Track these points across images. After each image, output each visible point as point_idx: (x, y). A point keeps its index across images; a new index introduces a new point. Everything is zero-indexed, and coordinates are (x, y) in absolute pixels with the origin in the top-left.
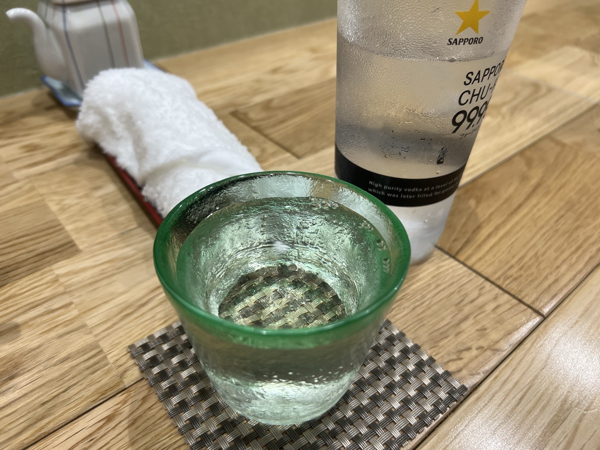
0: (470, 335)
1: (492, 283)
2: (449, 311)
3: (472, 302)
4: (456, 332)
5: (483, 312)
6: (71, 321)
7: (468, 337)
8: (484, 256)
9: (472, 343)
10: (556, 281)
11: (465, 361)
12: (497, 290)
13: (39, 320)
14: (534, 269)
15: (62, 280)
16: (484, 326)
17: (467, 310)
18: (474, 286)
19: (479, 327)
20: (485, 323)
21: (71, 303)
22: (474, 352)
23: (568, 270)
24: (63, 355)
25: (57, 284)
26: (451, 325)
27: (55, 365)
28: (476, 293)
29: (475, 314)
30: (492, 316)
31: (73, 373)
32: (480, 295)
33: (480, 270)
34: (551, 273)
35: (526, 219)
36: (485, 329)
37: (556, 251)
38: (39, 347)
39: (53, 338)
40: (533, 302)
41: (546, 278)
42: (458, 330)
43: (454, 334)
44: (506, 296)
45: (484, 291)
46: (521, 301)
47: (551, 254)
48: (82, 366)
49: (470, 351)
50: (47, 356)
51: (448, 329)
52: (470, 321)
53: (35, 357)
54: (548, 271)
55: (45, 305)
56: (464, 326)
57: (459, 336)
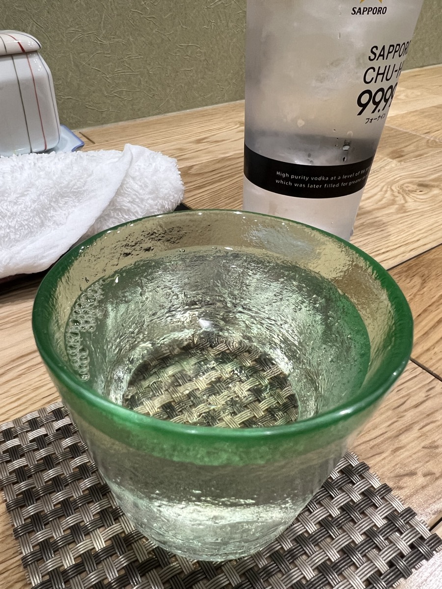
0: (415, 454)
2: (384, 416)
3: (417, 406)
4: (395, 447)
5: (432, 422)
7: (411, 456)
8: (434, 346)
9: (417, 465)
16: (434, 442)
17: (409, 416)
18: (420, 386)
19: (427, 443)
20: (435, 438)
22: (420, 480)
26: (386, 436)
28: (422, 395)
29: (422, 424)
32: (428, 398)
33: (427, 366)
36: (437, 447)
42: (396, 445)
43: (391, 450)
45: (432, 393)
49: (414, 477)
51: (382, 442)
52: (415, 433)
56: (405, 439)
57: (398, 453)
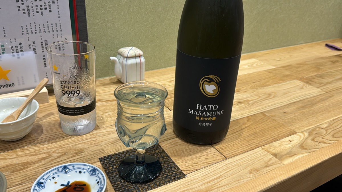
0: (203, 159)
1: (216, 149)
2: (199, 154)
5: (209, 155)
6: (97, 143)
10: (236, 151)
11: (198, 164)
12: (216, 151)
13: (88, 142)
14: (231, 148)
15: (95, 134)
20: (209, 157)
21: (97, 140)
23: (242, 149)
24: (94, 150)
25: (93, 135)
27: (92, 152)
30: (212, 156)
31: (97, 154)
34: (236, 149)
35: (237, 135)
36: (208, 159)
37: (241, 144)
38: (88, 148)
39: (92, 146)
40: (225, 155)
41: (233, 150)
44: (218, 153)
46: (222, 154)
47: (239, 145)
48: (99, 153)
49: (201, 162)
50: (90, 150)
53: (87, 149)
54: (236, 148)
55: (90, 139)
56: (202, 157)
